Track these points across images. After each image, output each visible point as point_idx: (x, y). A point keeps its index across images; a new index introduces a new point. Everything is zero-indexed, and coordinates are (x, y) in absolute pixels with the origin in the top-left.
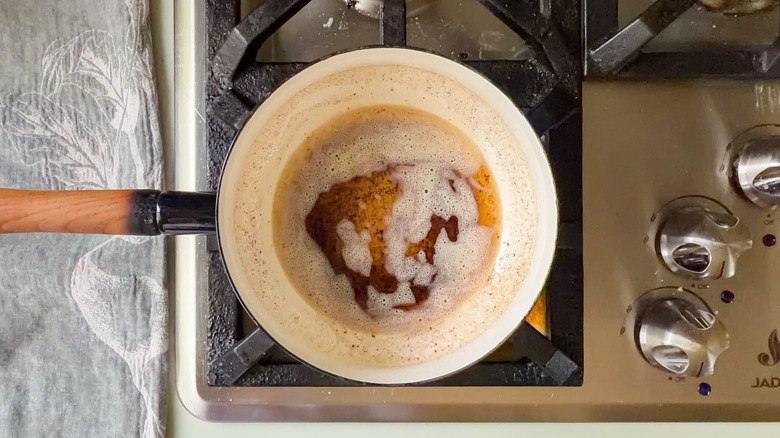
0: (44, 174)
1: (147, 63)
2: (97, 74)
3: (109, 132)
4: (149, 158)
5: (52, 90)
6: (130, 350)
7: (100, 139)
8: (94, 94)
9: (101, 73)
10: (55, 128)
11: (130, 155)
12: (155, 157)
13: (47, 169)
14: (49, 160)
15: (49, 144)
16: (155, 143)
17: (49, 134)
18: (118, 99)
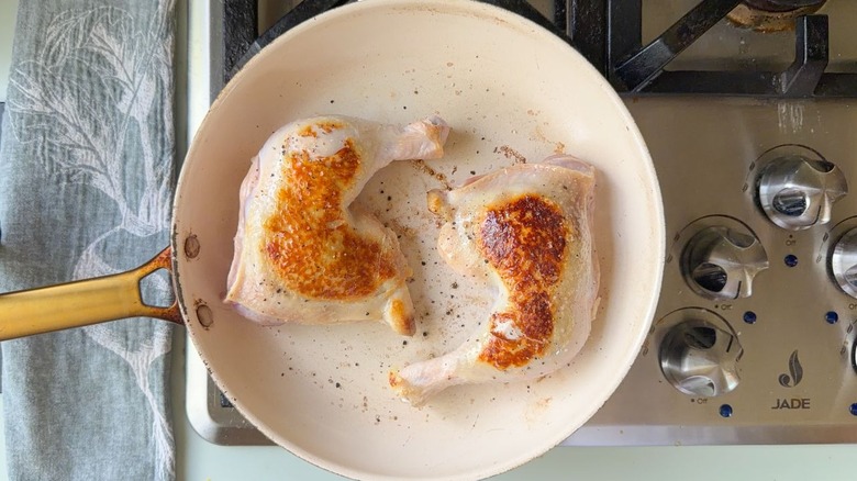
0: (39, 153)
1: (169, 51)
2: (107, 53)
3: (114, 114)
4: (159, 147)
5: (54, 61)
6: (132, 351)
7: (103, 122)
8: (102, 73)
9: (112, 53)
10: (55, 105)
11: (139, 143)
12: (166, 148)
13: (43, 148)
14: (47, 138)
15: (48, 121)
16: (167, 133)
17: (48, 110)
18: (128, 82)
